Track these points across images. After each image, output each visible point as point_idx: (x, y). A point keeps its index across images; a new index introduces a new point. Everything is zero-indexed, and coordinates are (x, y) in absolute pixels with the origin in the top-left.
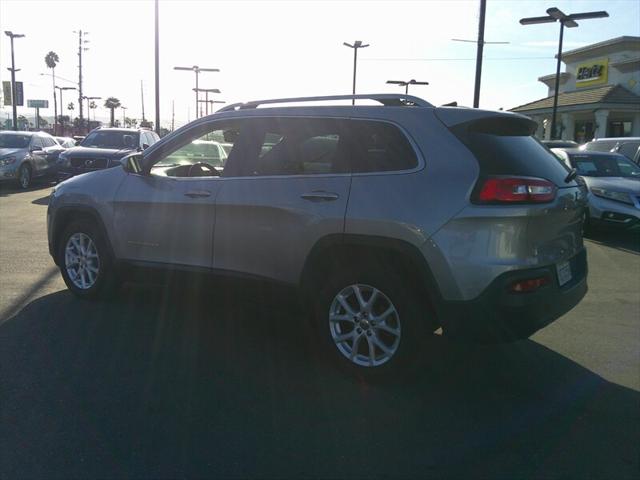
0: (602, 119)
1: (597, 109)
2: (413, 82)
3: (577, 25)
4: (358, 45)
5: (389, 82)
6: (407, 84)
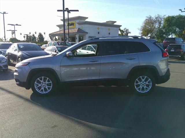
0: (77, 36)
1: (76, 34)
2: (17, 25)
3: (70, 13)
4: (4, 13)
5: (8, 24)
6: (14, 25)
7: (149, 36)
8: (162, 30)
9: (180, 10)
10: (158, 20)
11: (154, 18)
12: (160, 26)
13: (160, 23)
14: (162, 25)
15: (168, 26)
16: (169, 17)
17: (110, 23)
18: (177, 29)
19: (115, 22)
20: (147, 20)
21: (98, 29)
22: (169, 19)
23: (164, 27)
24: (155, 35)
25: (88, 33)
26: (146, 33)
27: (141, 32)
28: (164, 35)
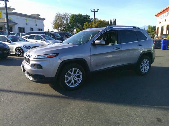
1: (5, 24)
7: (60, 29)
8: (69, 25)
9: (91, 10)
10: (65, 17)
11: (62, 15)
12: (67, 21)
13: (67, 19)
14: (69, 21)
15: (73, 22)
16: (73, 15)
17: (35, 16)
18: (79, 25)
19: (40, 15)
20: (57, 16)
21: (26, 20)
22: (73, 17)
23: (70, 23)
24: (64, 28)
25: (17, 24)
26: (57, 27)
27: (54, 25)
28: (71, 29)
